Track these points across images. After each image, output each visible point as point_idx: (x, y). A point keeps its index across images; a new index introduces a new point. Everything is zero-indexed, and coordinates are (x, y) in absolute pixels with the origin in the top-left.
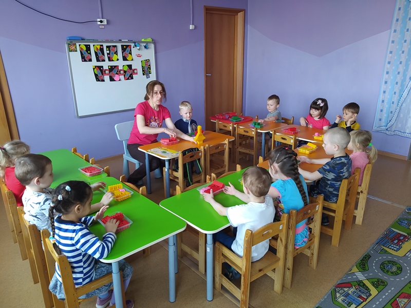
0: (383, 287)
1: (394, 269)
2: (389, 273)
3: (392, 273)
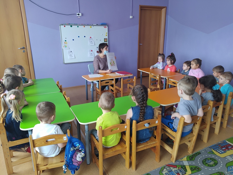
0: (197, 171)
1: (212, 163)
2: (207, 165)
3: (209, 165)
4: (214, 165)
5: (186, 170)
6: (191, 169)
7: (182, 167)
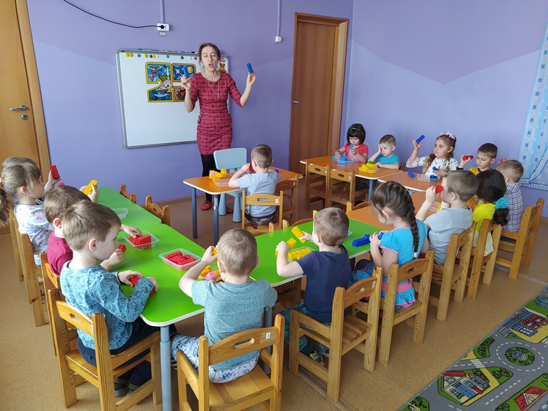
0: (506, 378)
1: (524, 357)
2: (517, 362)
3: (521, 362)
4: (529, 361)
5: (485, 379)
6: (494, 375)
7: (475, 374)
